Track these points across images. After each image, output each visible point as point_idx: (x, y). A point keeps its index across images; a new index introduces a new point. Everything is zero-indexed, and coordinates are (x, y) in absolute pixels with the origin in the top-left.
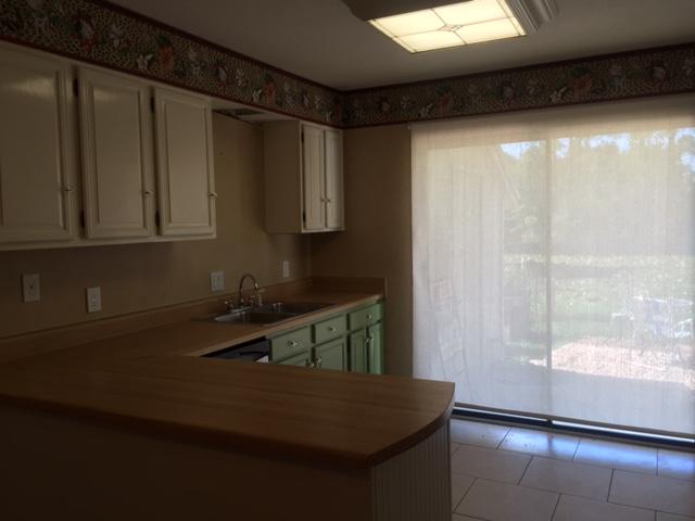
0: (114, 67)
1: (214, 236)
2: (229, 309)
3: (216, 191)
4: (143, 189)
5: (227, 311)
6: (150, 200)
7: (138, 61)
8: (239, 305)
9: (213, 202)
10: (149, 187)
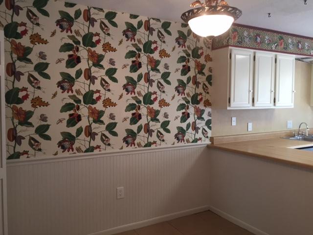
0: (265, 50)
1: (293, 107)
2: (295, 135)
3: (295, 90)
4: (271, 90)
5: (294, 136)
6: (273, 93)
7: (273, 46)
8: (299, 134)
9: (293, 94)
10: (273, 89)
